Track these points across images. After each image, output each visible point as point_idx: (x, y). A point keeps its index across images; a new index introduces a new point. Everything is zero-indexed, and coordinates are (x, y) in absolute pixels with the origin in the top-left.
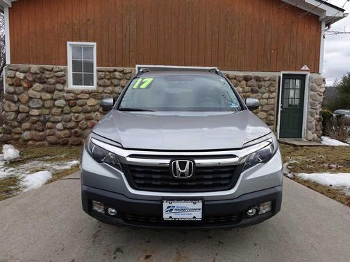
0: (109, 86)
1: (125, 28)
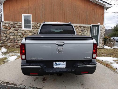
0: (36, 29)
1: (41, 10)
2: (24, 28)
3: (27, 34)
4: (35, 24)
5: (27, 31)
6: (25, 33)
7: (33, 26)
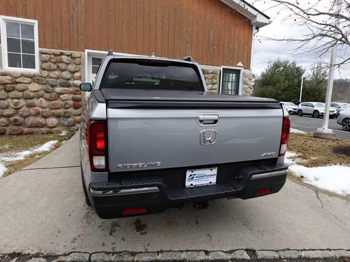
0: (55, 70)
1: (72, 9)
2: (10, 66)
3: (22, 88)
4: (52, 56)
5: (22, 75)
6: (12, 83)
7: (46, 62)
